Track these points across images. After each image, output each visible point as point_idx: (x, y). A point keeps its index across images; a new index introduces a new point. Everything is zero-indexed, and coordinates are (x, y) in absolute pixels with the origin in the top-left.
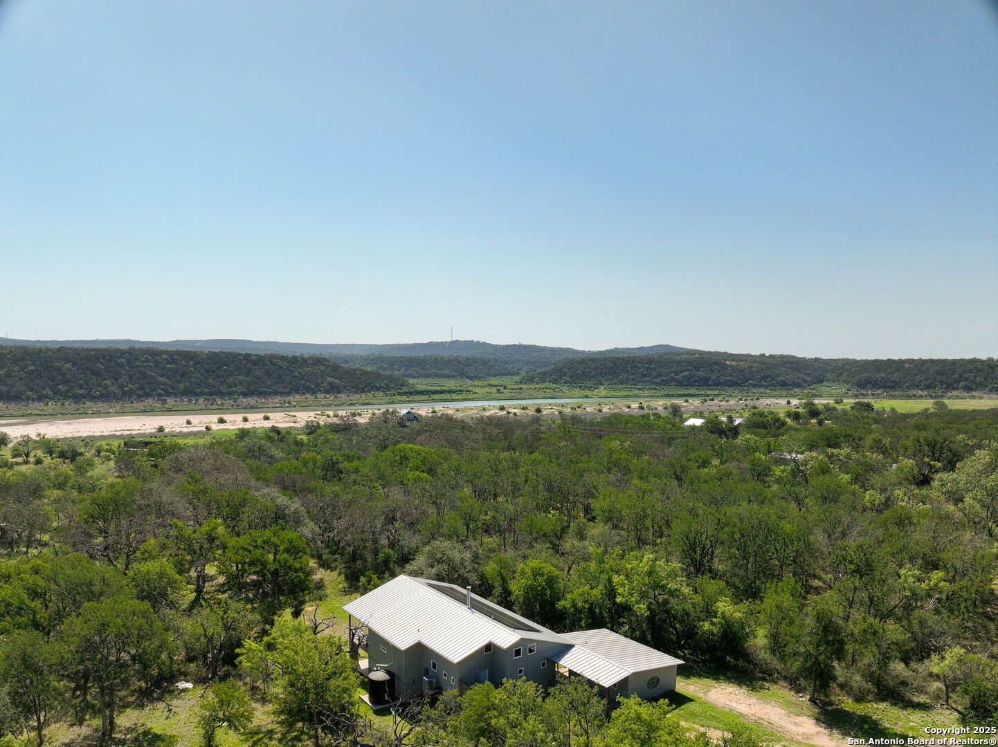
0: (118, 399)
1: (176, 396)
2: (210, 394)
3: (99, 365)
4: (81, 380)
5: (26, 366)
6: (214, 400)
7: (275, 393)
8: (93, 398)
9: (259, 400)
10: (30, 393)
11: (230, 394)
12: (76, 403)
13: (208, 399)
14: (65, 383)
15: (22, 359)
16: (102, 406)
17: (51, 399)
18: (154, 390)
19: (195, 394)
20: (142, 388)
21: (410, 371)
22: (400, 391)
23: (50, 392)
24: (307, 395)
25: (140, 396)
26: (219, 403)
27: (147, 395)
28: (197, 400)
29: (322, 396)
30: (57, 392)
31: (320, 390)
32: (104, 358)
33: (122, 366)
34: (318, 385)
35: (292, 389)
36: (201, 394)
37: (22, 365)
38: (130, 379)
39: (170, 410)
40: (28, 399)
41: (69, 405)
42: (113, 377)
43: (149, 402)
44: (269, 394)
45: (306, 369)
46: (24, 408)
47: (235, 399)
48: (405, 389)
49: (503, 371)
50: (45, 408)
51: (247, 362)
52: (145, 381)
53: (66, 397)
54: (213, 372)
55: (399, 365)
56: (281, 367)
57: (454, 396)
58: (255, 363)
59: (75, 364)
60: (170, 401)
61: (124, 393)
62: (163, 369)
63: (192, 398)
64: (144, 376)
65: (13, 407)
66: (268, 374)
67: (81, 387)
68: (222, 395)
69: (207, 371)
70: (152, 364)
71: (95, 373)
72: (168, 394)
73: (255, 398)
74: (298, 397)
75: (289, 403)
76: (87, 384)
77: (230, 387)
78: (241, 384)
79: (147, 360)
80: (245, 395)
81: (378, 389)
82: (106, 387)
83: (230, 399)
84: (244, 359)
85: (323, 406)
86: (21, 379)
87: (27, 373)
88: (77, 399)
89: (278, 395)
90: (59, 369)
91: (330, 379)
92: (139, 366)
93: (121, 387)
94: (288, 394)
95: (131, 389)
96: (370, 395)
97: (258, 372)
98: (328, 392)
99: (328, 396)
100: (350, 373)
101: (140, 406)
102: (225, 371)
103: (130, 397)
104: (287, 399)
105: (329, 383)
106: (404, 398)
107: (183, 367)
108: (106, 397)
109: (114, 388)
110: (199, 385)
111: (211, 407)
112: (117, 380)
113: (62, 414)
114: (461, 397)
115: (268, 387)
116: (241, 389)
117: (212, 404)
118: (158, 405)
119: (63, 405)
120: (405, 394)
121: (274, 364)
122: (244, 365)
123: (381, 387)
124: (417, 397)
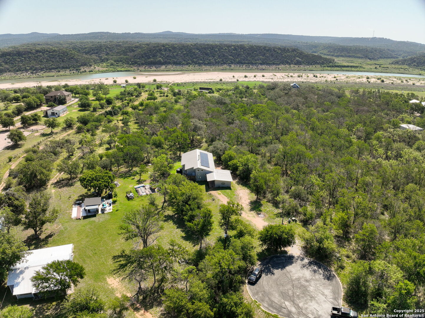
0: (214, 65)
1: (235, 64)
2: (248, 63)
3: (208, 51)
4: (201, 57)
5: (183, 52)
6: (249, 66)
7: (274, 64)
8: (205, 64)
9: (267, 67)
10: (184, 62)
11: (256, 64)
12: (199, 66)
13: (247, 66)
14: (196, 58)
15: (182, 49)
16: (208, 67)
17: (191, 64)
18: (227, 61)
19: (242, 63)
20: (223, 61)
21: (342, 54)
22: (328, 65)
23: (191, 62)
24: (287, 65)
25: (222, 64)
26: (251, 67)
27: (224, 63)
28: (242, 66)
29: (293, 66)
30: (193, 62)
31: (292, 63)
32: (210, 48)
33: (216, 52)
34: (292, 61)
35: (281, 62)
36: (245, 63)
37: (182, 51)
38: (219, 57)
39: (232, 70)
40: (183, 64)
41: (197, 67)
42: (213, 56)
43: (225, 66)
44: (271, 64)
45: (288, 54)
46: (182, 68)
47: (257, 66)
48: (331, 64)
49: (389, 56)
50: (189, 68)
51: (264, 50)
52: (224, 58)
53: (196, 64)
54: (250, 54)
55: (337, 50)
56: (278, 53)
57: (353, 69)
58: (268, 51)
59: (200, 51)
60: (233, 66)
61: (216, 62)
62: (231, 53)
63: (241, 65)
64: (224, 56)
65: (178, 67)
66: (272, 55)
67: (201, 60)
68: (252, 64)
69: (248, 54)
70: (227, 51)
71: (207, 54)
72: (232, 63)
73: (265, 66)
74: (283, 66)
75: (279, 68)
76: (203, 59)
77: (256, 61)
78: (260, 60)
79: (226, 49)
80: (261, 64)
81: (318, 64)
82: (210, 60)
83: (255, 66)
84: (263, 49)
85: (292, 70)
86: (181, 56)
87: (184, 54)
88: (200, 64)
89: (274, 65)
90: (194, 53)
91: (297, 58)
92: (222, 52)
93: (215, 60)
94: (279, 64)
95: (219, 61)
96: (314, 66)
97: (268, 55)
98: (295, 64)
99: (295, 66)
100: (307, 56)
101: (221, 67)
102: (255, 54)
103: (218, 64)
104: (278, 67)
105: (297, 60)
106: (329, 68)
107: (239, 52)
108: (210, 64)
109: (213, 61)
110: (244, 60)
111: (247, 69)
112: (214, 57)
113: (194, 70)
114: (356, 69)
115: (271, 61)
116: (260, 62)
117: (248, 68)
118: (228, 67)
119: (195, 67)
120: (330, 66)
121: (275, 51)
122: (263, 51)
123: (319, 63)
124: (335, 68)
